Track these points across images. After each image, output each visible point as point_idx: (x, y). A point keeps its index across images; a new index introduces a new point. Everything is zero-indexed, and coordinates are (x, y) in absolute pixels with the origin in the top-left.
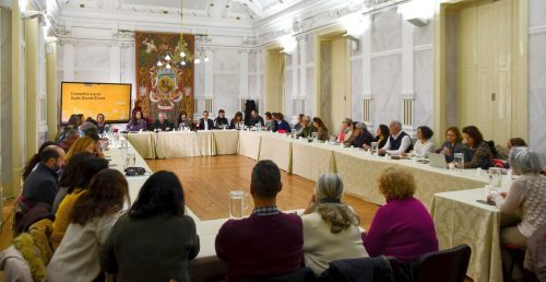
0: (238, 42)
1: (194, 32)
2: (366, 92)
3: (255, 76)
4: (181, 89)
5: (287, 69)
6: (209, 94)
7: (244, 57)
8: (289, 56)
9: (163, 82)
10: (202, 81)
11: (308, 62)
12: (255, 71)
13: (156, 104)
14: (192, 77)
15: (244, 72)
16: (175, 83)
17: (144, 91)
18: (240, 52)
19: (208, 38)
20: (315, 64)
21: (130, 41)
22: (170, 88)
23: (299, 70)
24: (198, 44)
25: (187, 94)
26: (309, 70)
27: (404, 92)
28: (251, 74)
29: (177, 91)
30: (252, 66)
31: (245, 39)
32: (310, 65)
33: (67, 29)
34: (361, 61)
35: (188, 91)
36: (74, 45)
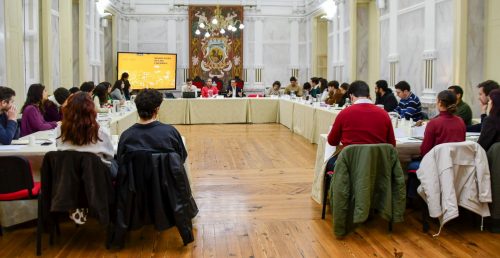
0: (287, 12)
1: (243, 3)
2: (393, 54)
3: (305, 46)
4: (231, 58)
5: (329, 35)
6: (258, 64)
7: (295, 26)
8: (331, 21)
9: (214, 51)
10: (252, 51)
11: (345, 27)
12: (305, 40)
13: (207, 73)
14: (241, 46)
15: (294, 41)
16: (224, 52)
17: (196, 60)
18: (290, 22)
19: (258, 8)
20: (351, 28)
21: (184, 14)
22: (220, 58)
23: (338, 35)
24: (247, 14)
25: (236, 63)
26: (346, 34)
27: (426, 51)
28: (301, 43)
29: (227, 61)
30: (302, 35)
31: (295, 8)
32: (347, 29)
33: (132, 6)
34: (388, 20)
35: (237, 60)
36: (138, 21)
